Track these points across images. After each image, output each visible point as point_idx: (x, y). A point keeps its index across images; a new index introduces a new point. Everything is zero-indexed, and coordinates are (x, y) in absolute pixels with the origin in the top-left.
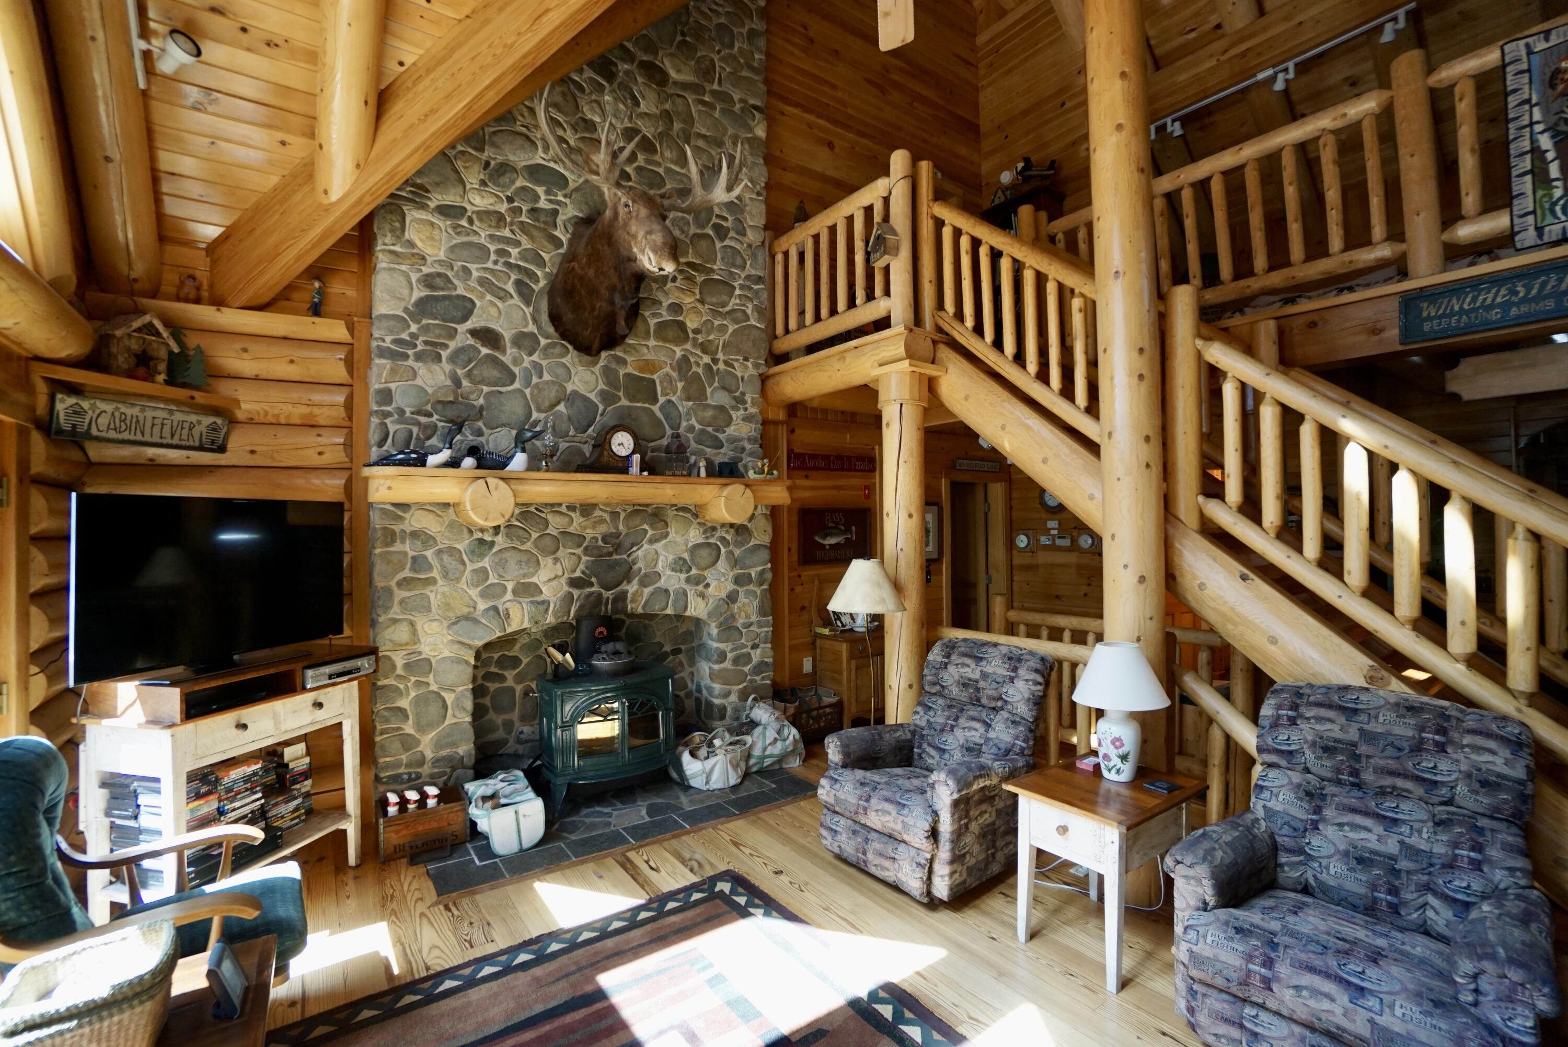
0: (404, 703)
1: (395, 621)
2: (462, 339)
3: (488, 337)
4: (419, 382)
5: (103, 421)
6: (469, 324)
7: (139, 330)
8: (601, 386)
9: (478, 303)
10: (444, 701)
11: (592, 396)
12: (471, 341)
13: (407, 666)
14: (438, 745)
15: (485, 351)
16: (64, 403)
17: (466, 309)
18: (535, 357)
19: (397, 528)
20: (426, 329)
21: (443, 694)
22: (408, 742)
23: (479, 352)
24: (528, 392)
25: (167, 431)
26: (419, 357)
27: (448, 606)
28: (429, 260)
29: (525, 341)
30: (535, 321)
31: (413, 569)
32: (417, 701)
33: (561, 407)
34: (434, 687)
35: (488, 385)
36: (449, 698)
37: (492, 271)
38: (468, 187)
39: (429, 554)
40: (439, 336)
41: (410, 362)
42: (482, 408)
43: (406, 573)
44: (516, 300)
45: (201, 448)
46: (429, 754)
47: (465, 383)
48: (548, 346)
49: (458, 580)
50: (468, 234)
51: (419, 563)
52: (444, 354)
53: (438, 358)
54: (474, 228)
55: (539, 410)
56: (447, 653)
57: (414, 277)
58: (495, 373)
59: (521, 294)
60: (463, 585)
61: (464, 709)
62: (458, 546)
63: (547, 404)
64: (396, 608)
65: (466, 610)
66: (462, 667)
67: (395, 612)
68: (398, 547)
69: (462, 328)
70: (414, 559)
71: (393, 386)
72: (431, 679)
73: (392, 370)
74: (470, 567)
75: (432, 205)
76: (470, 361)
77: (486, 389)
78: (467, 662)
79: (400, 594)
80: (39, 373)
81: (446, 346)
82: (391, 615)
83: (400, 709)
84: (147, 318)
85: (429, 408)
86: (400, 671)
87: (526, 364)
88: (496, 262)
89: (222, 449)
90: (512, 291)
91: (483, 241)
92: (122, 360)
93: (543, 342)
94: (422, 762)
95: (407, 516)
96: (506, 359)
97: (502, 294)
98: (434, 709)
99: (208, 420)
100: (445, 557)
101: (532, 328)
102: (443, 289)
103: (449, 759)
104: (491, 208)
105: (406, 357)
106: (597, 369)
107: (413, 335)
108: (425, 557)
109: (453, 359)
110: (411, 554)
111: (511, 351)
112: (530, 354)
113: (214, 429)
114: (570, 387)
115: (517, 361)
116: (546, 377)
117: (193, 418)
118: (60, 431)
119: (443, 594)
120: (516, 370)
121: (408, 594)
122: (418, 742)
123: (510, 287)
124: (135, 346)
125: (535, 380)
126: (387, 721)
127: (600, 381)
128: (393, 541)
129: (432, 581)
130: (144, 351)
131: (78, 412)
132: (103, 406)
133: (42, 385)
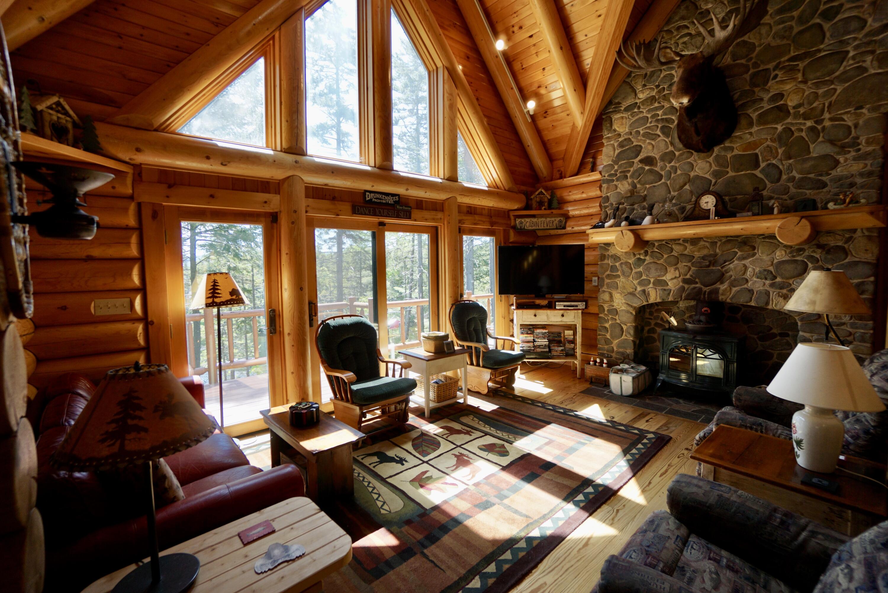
0: (607, 325)
1: (604, 291)
2: (637, 164)
3: (649, 161)
4: (618, 190)
5: (528, 224)
6: (639, 158)
7: (539, 194)
8: (714, 168)
9: (643, 146)
10: (622, 328)
11: (707, 176)
12: (640, 165)
13: (608, 310)
14: (619, 346)
15: (647, 168)
16: (518, 221)
17: (638, 150)
18: (672, 164)
19: (606, 253)
20: (620, 167)
21: (622, 325)
22: (608, 342)
23: (645, 169)
24: (668, 182)
25: (545, 225)
26: (618, 180)
27: (624, 288)
28: (622, 134)
29: (668, 157)
30: (672, 144)
31: (611, 271)
32: (611, 325)
33: (687, 187)
34: (618, 321)
35: (649, 184)
36: (625, 327)
37: (649, 128)
38: (637, 91)
39: (617, 264)
40: (625, 168)
41: (615, 183)
42: (646, 195)
43: (608, 272)
44: (662, 137)
45: (557, 229)
46: (615, 349)
47: (638, 186)
48: (681, 155)
49: (629, 276)
50: (637, 115)
51: (614, 268)
52: (629, 175)
53: (626, 177)
54: (641, 110)
55: (674, 191)
56: (623, 308)
57: (616, 144)
58: (651, 177)
59: (663, 133)
60: (631, 278)
61: (630, 334)
62: (630, 261)
63: (678, 187)
64: (605, 287)
65: (631, 290)
66: (629, 315)
67: (605, 288)
68: (606, 261)
69: (636, 160)
70: (612, 266)
71: (609, 194)
72: (617, 317)
73: (608, 188)
74: (634, 271)
75: (622, 109)
76: (640, 175)
77: (648, 186)
78: (631, 313)
79: (607, 281)
80: (512, 214)
81: (629, 171)
82: (603, 289)
83: (605, 327)
84: (540, 190)
85: (623, 201)
86: (606, 312)
87: (668, 168)
88: (651, 123)
89: (564, 228)
90: (659, 133)
91: (645, 114)
92: (534, 205)
93: (677, 153)
94: (613, 351)
95: (610, 248)
96: (657, 169)
97: (654, 137)
98: (618, 330)
99: (558, 219)
100: (623, 266)
101: (671, 148)
102: (627, 146)
103: (622, 354)
104: (649, 96)
105: (613, 181)
106: (711, 159)
107: (616, 171)
108: (616, 266)
109: (632, 177)
110: (611, 264)
111: (660, 164)
112: (670, 163)
113: (560, 221)
114: (692, 174)
115: (662, 169)
116: (679, 172)
117: (553, 219)
118: (518, 229)
119: (622, 282)
120: (663, 173)
121: (609, 281)
122: (612, 343)
123: (658, 132)
124: (538, 200)
125: (673, 175)
126: (601, 331)
127: (713, 165)
128: (604, 259)
129: (618, 276)
130: (540, 201)
131: (521, 223)
132: (528, 220)
133: (512, 218)
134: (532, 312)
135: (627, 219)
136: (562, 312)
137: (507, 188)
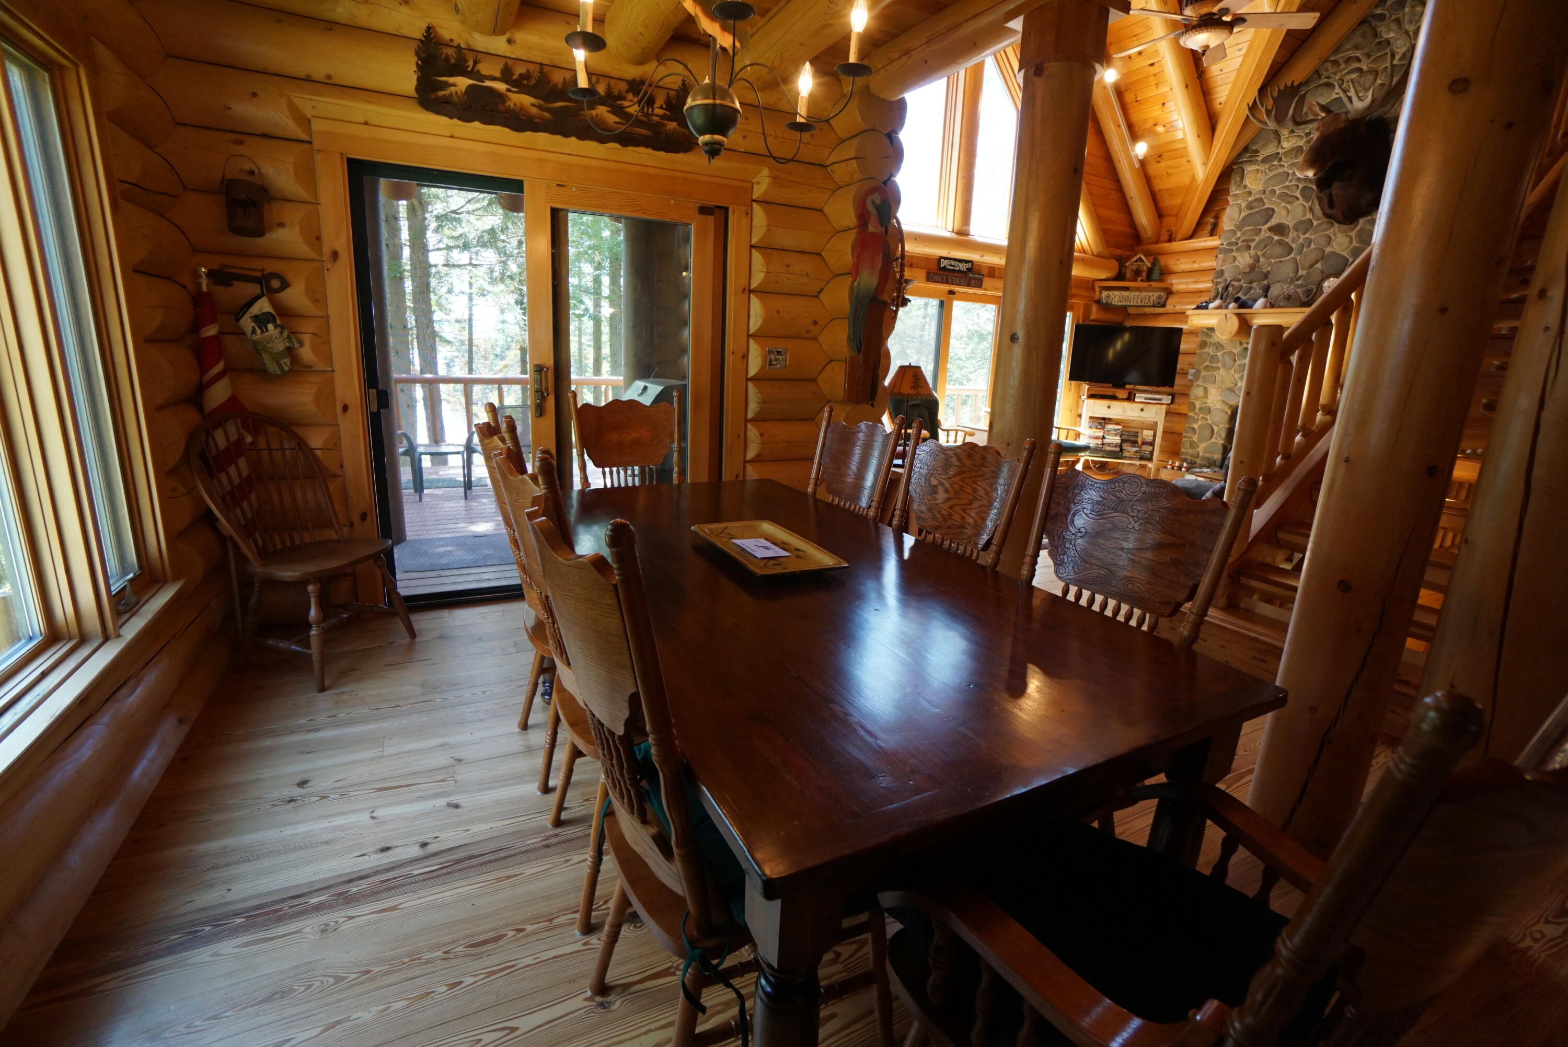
0: (1196, 426)
1: (1198, 386)
2: (1265, 234)
3: (1280, 229)
4: (1237, 263)
5: (1116, 299)
6: (1269, 224)
7: (1136, 261)
8: (1355, 244)
9: (1276, 210)
10: (1213, 430)
11: (1345, 254)
12: (1269, 234)
13: (1200, 409)
14: (1205, 450)
15: (1276, 238)
16: (1105, 293)
17: (1270, 213)
18: (1307, 235)
19: (1208, 340)
20: (1244, 234)
21: (1214, 426)
22: (1193, 445)
23: (1273, 239)
24: (1298, 258)
25: (1139, 300)
26: (1238, 250)
27: (1223, 382)
28: (1253, 192)
29: (1305, 226)
30: (1311, 210)
31: (1210, 362)
32: (1200, 427)
33: (1319, 265)
34: (1209, 422)
35: (1274, 258)
36: (1216, 429)
37: (1287, 187)
38: (1282, 138)
39: (1219, 354)
40: (1250, 236)
41: (1234, 254)
42: (1269, 272)
43: (1207, 363)
44: (1301, 201)
45: (1154, 306)
46: (1201, 454)
47: (1262, 259)
48: (1319, 225)
49: (1230, 369)
50: (1276, 169)
51: (1214, 358)
52: (1252, 245)
53: (1249, 247)
54: (1282, 163)
55: (1303, 269)
56: (1218, 406)
57: (1243, 205)
58: (1278, 250)
59: (1303, 195)
60: (1232, 371)
61: (1220, 436)
62: (1235, 352)
63: (1308, 264)
64: (1201, 380)
65: (1230, 385)
66: (1224, 414)
67: (1200, 382)
68: (1206, 350)
69: (1265, 227)
70: (1212, 356)
71: (1224, 268)
72: (1209, 417)
73: (1224, 260)
74: (1238, 362)
75: (1259, 159)
76: (1266, 246)
77: (1273, 261)
78: (1226, 412)
79: (1203, 373)
80: (1097, 284)
81: (1253, 240)
82: (1198, 383)
83: (1193, 428)
84: (1138, 256)
85: (1240, 277)
86: (1197, 411)
87: (1301, 241)
88: (1291, 181)
89: (1164, 306)
90: (1299, 196)
91: (1286, 169)
92: (1129, 274)
93: (1315, 223)
94: (1198, 456)
95: (1213, 334)
96: (1288, 240)
97: (1291, 199)
98: (1207, 432)
99: (1157, 294)
100: (1226, 356)
101: (1309, 216)
102: (1256, 208)
103: (1209, 459)
104: (1295, 146)
105: (1232, 251)
106: (1353, 234)
107: (1239, 238)
108: (1217, 356)
109: (1255, 248)
110: (1211, 354)
111: (1293, 234)
112: (1305, 233)
113: (1160, 297)
114: (1328, 250)
115: (1294, 241)
116: (1313, 246)
117: (1150, 294)
118: (1103, 304)
119: (1222, 376)
120: (1294, 246)
121: (1207, 373)
122: (1198, 447)
123: (1298, 194)
124: (1134, 268)
125: (1305, 249)
126: (1187, 432)
127: (1354, 241)
128: (1205, 347)
129: (1218, 368)
130: (1138, 269)
131: (1108, 297)
132: (1117, 293)
133: (1097, 289)
134: (1105, 403)
135: (1237, 300)
136: (1141, 406)
137: (1095, 253)
